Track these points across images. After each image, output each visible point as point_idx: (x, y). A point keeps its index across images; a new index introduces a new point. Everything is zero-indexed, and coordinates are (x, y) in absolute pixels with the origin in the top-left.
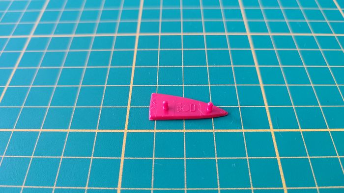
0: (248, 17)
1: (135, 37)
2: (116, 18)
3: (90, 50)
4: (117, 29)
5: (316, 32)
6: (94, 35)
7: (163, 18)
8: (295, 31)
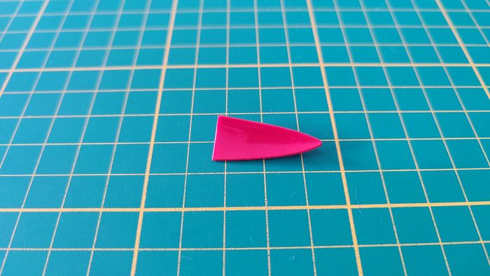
0: (322, 40)
1: (160, 71)
2: (134, 43)
3: (96, 91)
4: (136, 59)
5: (416, 61)
6: (103, 68)
7: (201, 42)
8: (386, 61)
